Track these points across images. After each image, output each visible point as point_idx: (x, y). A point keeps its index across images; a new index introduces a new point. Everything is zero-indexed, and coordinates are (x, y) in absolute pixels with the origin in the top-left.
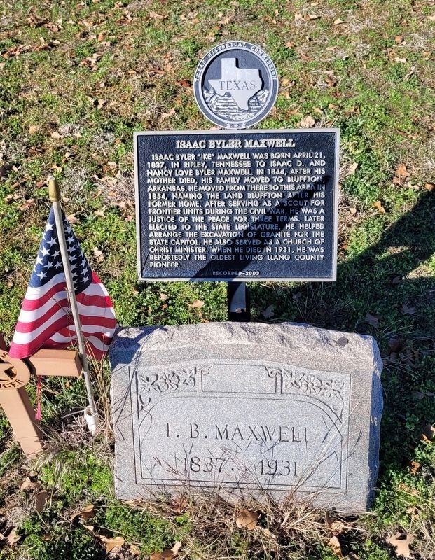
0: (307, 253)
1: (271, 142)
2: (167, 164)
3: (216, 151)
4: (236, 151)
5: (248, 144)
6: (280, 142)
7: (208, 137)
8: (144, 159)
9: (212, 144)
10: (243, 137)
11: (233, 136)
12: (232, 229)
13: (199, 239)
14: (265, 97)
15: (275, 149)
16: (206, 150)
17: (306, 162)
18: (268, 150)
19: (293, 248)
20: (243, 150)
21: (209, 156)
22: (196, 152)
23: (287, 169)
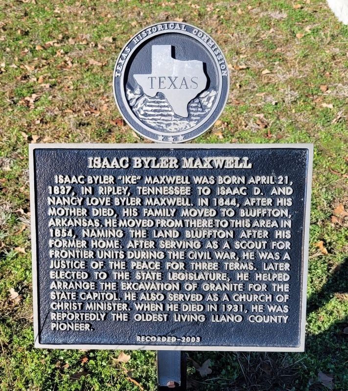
0: (265, 313)
1: (218, 161)
2: (75, 189)
3: (143, 172)
4: (170, 172)
5: (188, 163)
6: (231, 162)
7: (131, 153)
8: (43, 182)
9: (137, 162)
10: (179, 154)
11: (166, 152)
12: (164, 279)
13: (118, 293)
14: (210, 100)
15: (223, 171)
16: (129, 171)
17: (266, 190)
18: (214, 172)
19: (246, 305)
20: (179, 171)
21: (134, 179)
22: (115, 172)
23: (240, 199)
